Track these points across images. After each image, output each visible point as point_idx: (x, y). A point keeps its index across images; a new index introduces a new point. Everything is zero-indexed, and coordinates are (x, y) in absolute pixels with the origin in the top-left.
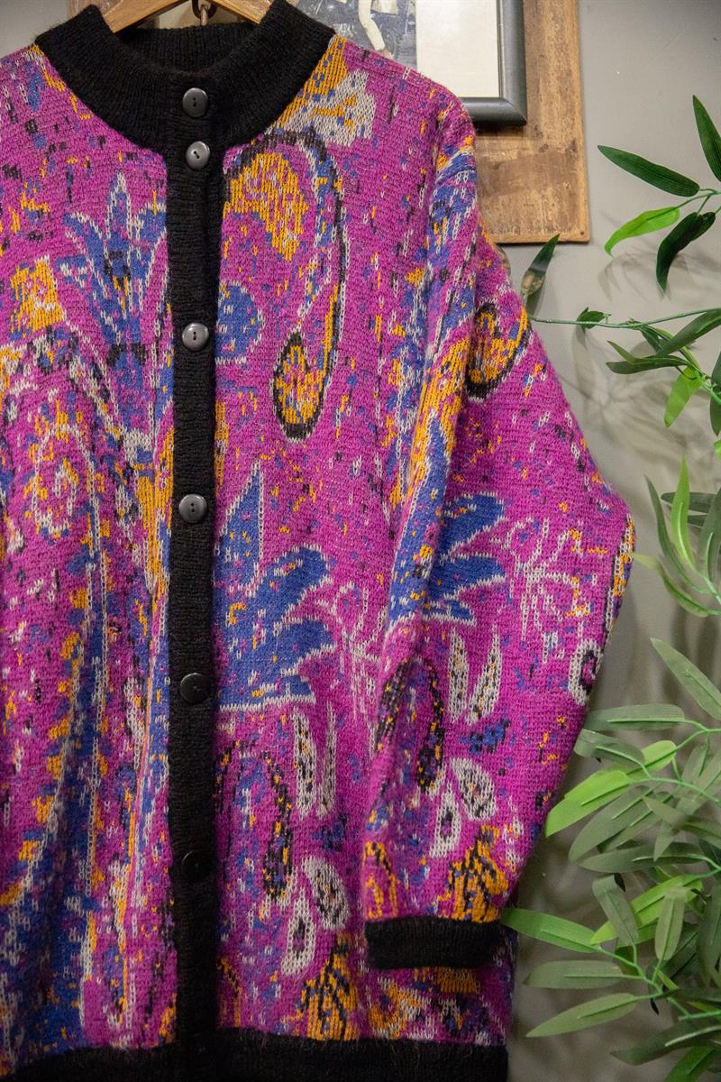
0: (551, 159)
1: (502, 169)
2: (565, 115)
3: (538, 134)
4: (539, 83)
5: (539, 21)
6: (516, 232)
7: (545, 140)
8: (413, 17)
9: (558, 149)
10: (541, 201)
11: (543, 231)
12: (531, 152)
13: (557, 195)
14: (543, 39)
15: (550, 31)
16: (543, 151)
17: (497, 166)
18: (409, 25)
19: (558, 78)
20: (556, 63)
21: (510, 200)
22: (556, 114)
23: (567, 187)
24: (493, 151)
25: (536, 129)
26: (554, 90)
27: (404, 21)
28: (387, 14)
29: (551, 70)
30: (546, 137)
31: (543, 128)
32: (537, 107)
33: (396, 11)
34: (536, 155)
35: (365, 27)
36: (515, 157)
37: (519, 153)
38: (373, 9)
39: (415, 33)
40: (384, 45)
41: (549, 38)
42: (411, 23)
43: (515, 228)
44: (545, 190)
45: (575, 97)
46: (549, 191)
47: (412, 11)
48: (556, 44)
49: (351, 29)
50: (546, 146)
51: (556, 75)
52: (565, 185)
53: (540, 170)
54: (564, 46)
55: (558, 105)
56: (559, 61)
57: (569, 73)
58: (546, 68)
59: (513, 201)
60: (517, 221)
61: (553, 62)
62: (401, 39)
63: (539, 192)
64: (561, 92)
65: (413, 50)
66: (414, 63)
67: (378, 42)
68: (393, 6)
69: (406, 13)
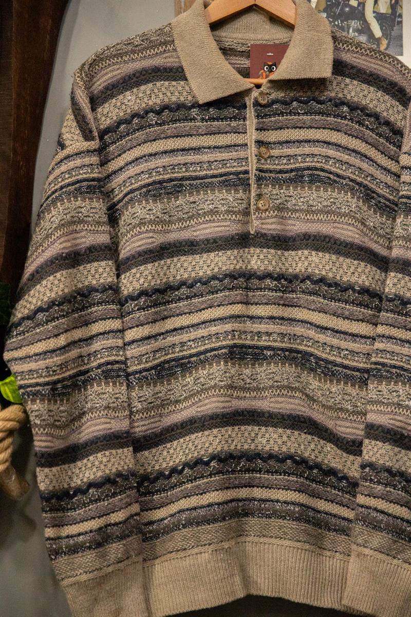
8: (400, 16)
18: (398, 22)
27: (395, 18)
28: (384, 14)
33: (390, 11)
35: (369, 22)
38: (375, 10)
39: (402, 27)
40: (382, 34)
42: (399, 19)
47: (400, 12)
49: (360, 24)
62: (393, 30)
65: (400, 37)
66: (401, 46)
67: (377, 32)
68: (387, 8)
69: (396, 13)
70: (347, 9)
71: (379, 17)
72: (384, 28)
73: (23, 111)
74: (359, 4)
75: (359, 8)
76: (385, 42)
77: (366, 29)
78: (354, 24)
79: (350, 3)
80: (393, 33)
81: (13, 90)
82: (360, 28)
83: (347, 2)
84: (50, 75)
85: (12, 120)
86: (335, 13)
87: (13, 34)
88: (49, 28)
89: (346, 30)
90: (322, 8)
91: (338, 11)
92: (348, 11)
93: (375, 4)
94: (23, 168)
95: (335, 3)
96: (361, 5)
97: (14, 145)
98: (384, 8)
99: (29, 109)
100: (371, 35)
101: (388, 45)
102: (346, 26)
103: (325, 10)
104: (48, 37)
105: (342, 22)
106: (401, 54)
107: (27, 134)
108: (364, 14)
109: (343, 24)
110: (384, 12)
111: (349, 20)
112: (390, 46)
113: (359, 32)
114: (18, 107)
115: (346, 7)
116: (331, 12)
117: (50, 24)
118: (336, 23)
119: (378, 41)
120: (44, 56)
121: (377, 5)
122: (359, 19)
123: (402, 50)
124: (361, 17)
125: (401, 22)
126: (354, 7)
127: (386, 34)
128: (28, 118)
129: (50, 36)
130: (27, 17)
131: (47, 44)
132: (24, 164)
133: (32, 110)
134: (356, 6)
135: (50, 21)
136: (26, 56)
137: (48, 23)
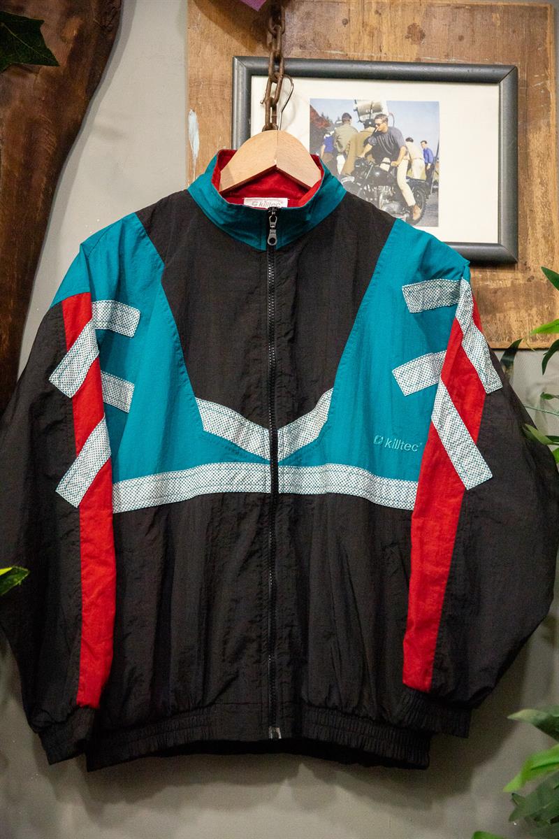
0: (536, 287)
1: (499, 293)
2: (547, 255)
3: (526, 268)
4: (528, 231)
5: (530, 185)
6: (508, 340)
7: (532, 273)
8: (436, 183)
9: (541, 279)
10: (527, 318)
11: (528, 340)
12: (521, 282)
13: (541, 314)
14: (533, 198)
15: (538, 192)
16: (530, 281)
17: (495, 292)
18: (433, 189)
19: (543, 227)
20: (542, 216)
21: (505, 317)
22: (540, 254)
23: (547, 308)
24: (493, 280)
25: (525, 265)
26: (539, 235)
27: (430, 186)
28: (419, 180)
29: (537, 221)
30: (532, 270)
31: (530, 264)
32: (525, 249)
33: (424, 177)
34: (525, 284)
35: (401, 189)
36: (509, 285)
37: (512, 282)
38: (408, 176)
39: (438, 195)
40: (415, 202)
41: (537, 197)
42: (435, 187)
43: (508, 337)
44: (531, 310)
45: (555, 241)
46: (534, 311)
47: (436, 178)
48: (542, 202)
49: (391, 190)
50: (533, 277)
51: (541, 225)
52: (546, 306)
53: (528, 295)
54: (548, 203)
55: (542, 246)
56: (544, 215)
57: (551, 223)
58: (534, 220)
59: (507, 317)
60: (510, 333)
61: (539, 215)
62: (427, 198)
63: (527, 311)
64: (544, 237)
65: (436, 206)
66: (437, 216)
67: (410, 199)
68: (423, 174)
69: (432, 179)
70: (378, 173)
71: (413, 183)
72: (418, 196)
74: (391, 168)
75: (391, 173)
76: (418, 211)
77: (398, 196)
78: (385, 190)
79: (381, 167)
80: (428, 202)
82: (392, 195)
83: (378, 166)
84: (43, 238)
86: (364, 177)
88: (43, 186)
89: (376, 195)
90: (349, 173)
91: (367, 175)
92: (380, 175)
93: (408, 170)
94: (7, 343)
95: (364, 167)
96: (394, 170)
98: (418, 173)
99: (16, 276)
100: (403, 203)
101: (422, 215)
102: (376, 192)
103: (353, 174)
104: (41, 195)
105: (371, 187)
106: (436, 225)
107: (12, 304)
108: (396, 180)
109: (373, 190)
110: (419, 178)
111: (380, 185)
112: (424, 216)
113: (391, 199)
115: (377, 171)
116: (360, 176)
117: (44, 182)
118: (365, 188)
119: (411, 209)
120: (35, 218)
121: (410, 170)
122: (390, 185)
123: (437, 221)
125: (436, 190)
126: (385, 171)
127: (420, 203)
128: (14, 286)
129: (44, 195)
130: (17, 175)
131: (40, 204)
132: (8, 338)
133: (20, 277)
134: (388, 170)
135: (45, 179)
136: (14, 218)
137: (42, 181)
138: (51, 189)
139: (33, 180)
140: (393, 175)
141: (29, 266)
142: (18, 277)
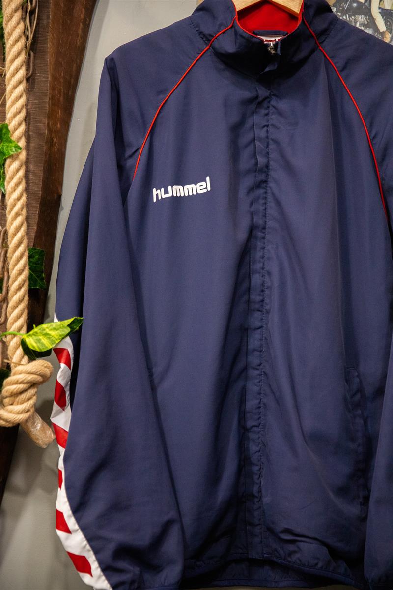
67: (382, 27)
70: (355, 5)
71: (384, 13)
72: (388, 23)
73: (57, 92)
75: (366, 4)
76: (389, 36)
78: (361, 18)
81: (49, 72)
82: (366, 23)
84: (82, 60)
85: (48, 100)
86: (343, 8)
87: (50, 21)
88: (82, 16)
89: (353, 23)
90: (332, 4)
91: (346, 6)
92: (357, 6)
93: (380, 2)
94: (56, 145)
97: (48, 124)
98: (389, 5)
99: (62, 91)
102: (353, 20)
103: (334, 5)
104: (81, 24)
105: (350, 16)
107: (60, 114)
108: (370, 10)
109: (351, 19)
110: (389, 9)
111: (356, 14)
113: (366, 25)
114: (53, 89)
115: (354, 3)
116: (340, 7)
117: (83, 13)
118: (345, 17)
120: (77, 43)
121: (382, 2)
122: (365, 14)
124: (367, 13)
126: (361, 3)
128: (61, 99)
129: (83, 24)
130: (63, 6)
131: (80, 32)
132: (57, 141)
133: (65, 92)
134: (363, 2)
135: (83, 10)
136: (61, 42)
137: (82, 12)
138: (88, 19)
139: (74, 11)
140: (368, 6)
141: (72, 82)
142: (64, 91)
